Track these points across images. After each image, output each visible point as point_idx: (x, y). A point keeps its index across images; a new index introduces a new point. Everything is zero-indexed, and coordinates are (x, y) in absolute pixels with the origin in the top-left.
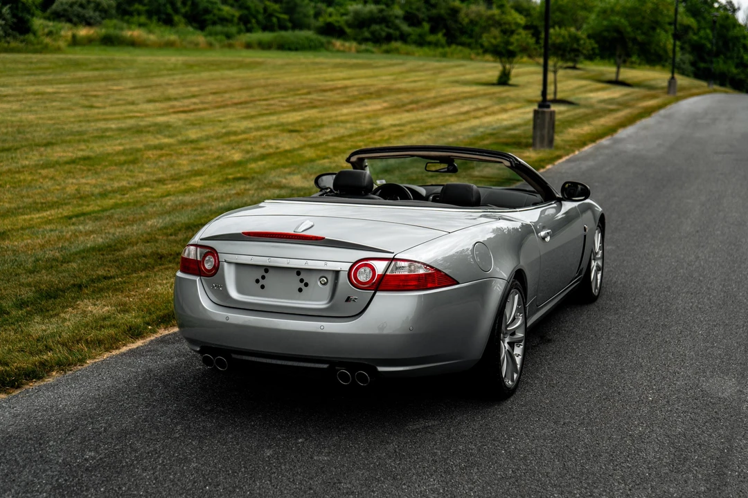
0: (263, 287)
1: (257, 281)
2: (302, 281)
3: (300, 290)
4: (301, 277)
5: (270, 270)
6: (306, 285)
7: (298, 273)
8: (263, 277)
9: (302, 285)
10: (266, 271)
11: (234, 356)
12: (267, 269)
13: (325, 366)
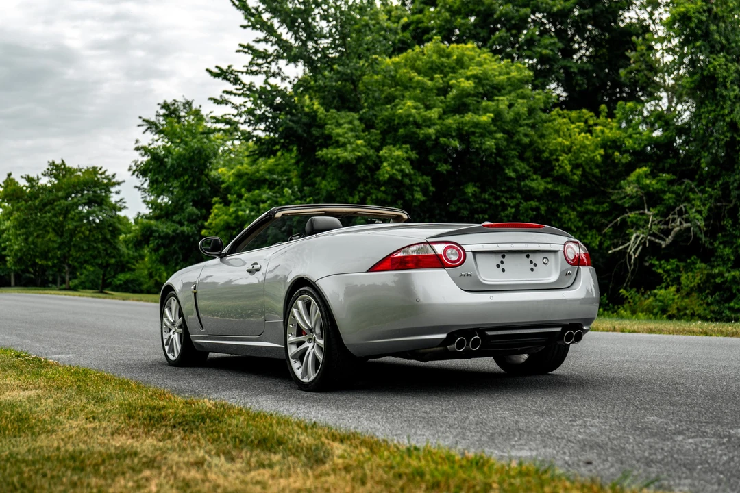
0: (503, 270)
1: (498, 266)
2: (531, 262)
3: (532, 270)
4: (530, 259)
5: (506, 256)
6: (535, 265)
7: (528, 256)
8: (502, 262)
9: (532, 266)
10: (503, 257)
11: (489, 333)
12: (503, 254)
13: (559, 329)
